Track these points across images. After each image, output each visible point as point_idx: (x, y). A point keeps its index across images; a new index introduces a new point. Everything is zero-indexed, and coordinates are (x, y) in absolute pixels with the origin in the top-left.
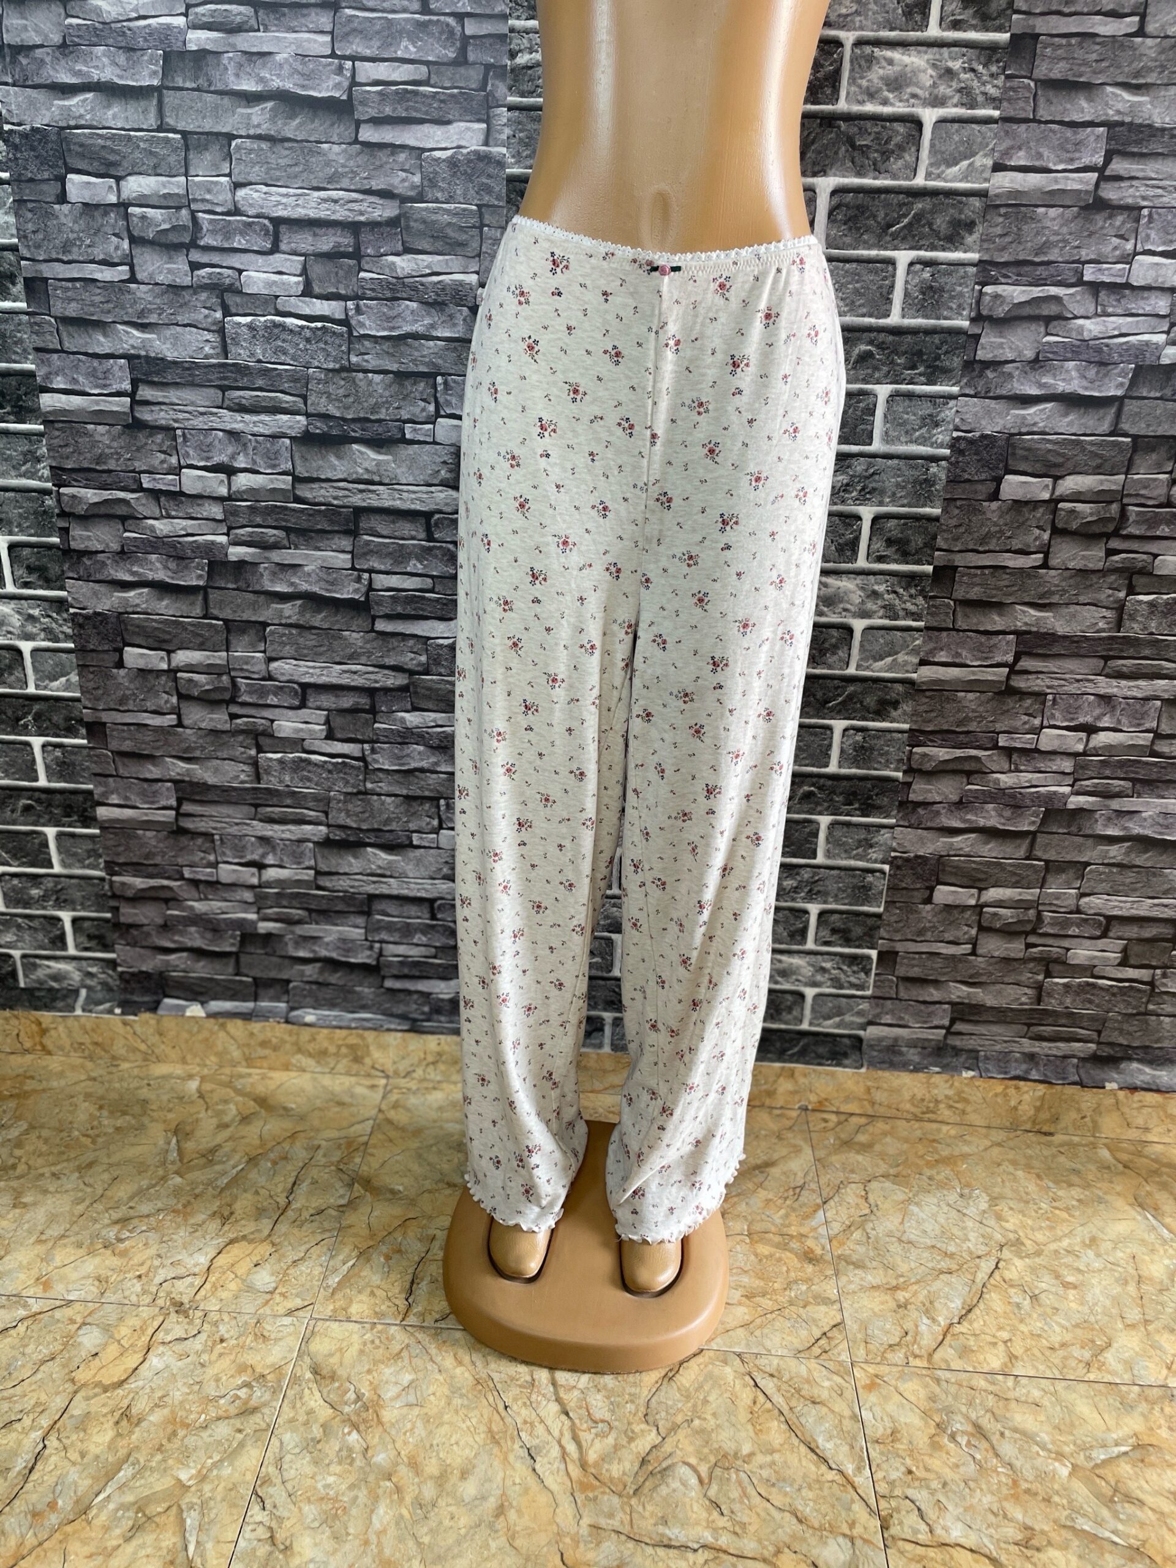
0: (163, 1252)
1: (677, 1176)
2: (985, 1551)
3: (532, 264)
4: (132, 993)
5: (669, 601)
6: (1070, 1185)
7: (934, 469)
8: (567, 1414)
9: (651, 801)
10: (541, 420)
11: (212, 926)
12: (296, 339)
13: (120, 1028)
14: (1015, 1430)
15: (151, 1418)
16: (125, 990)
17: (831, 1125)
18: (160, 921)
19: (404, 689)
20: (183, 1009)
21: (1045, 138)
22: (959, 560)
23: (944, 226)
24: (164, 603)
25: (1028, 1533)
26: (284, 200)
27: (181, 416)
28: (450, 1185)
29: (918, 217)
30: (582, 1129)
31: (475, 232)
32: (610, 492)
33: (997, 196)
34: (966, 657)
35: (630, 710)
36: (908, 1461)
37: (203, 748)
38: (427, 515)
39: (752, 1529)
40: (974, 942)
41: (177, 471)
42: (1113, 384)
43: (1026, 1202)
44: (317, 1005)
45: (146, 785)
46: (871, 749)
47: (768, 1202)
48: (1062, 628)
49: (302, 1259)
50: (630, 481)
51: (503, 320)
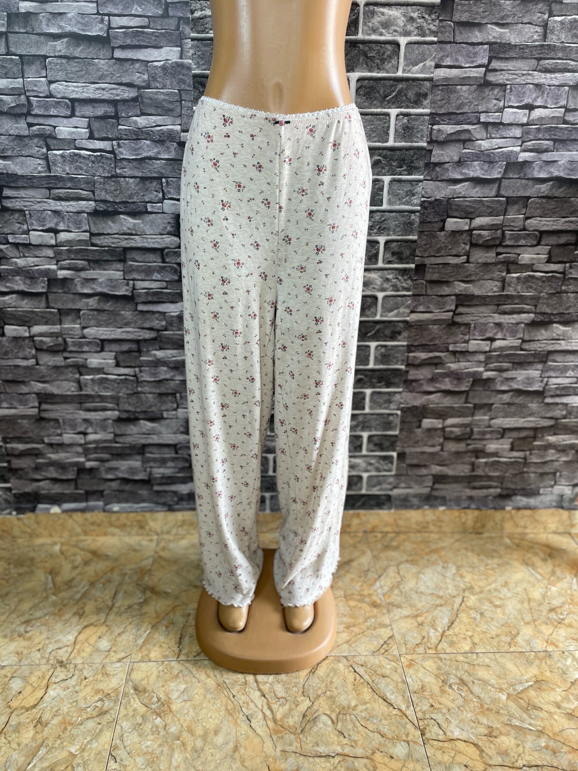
0: (50, 636)
1: (310, 572)
2: (471, 741)
3: (213, 121)
4: (21, 503)
5: (292, 290)
6: (493, 557)
7: (413, 217)
8: (264, 696)
9: (288, 390)
10: (222, 201)
11: (61, 466)
12: (87, 162)
13: (16, 522)
14: (479, 680)
15: (53, 722)
16: (17, 502)
17: (378, 539)
18: (33, 465)
19: (154, 339)
20: (48, 509)
21: (459, 51)
22: (427, 261)
23: (412, 96)
24: (25, 301)
25: (490, 730)
26: (76, 89)
27: (27, 204)
28: (196, 587)
29: (400, 92)
30: (260, 553)
31: (178, 104)
32: (260, 237)
33: (437, 80)
34: (432, 307)
35: (275, 346)
36: (431, 701)
37: (51, 376)
38: (162, 250)
39: (360, 743)
40: (442, 445)
41: (27, 232)
42: (496, 172)
43: (474, 568)
44: (119, 501)
45: (21, 397)
46: (389, 355)
47: (352, 580)
48: (477, 292)
49: (123, 632)
50: (270, 231)
51: (200, 150)
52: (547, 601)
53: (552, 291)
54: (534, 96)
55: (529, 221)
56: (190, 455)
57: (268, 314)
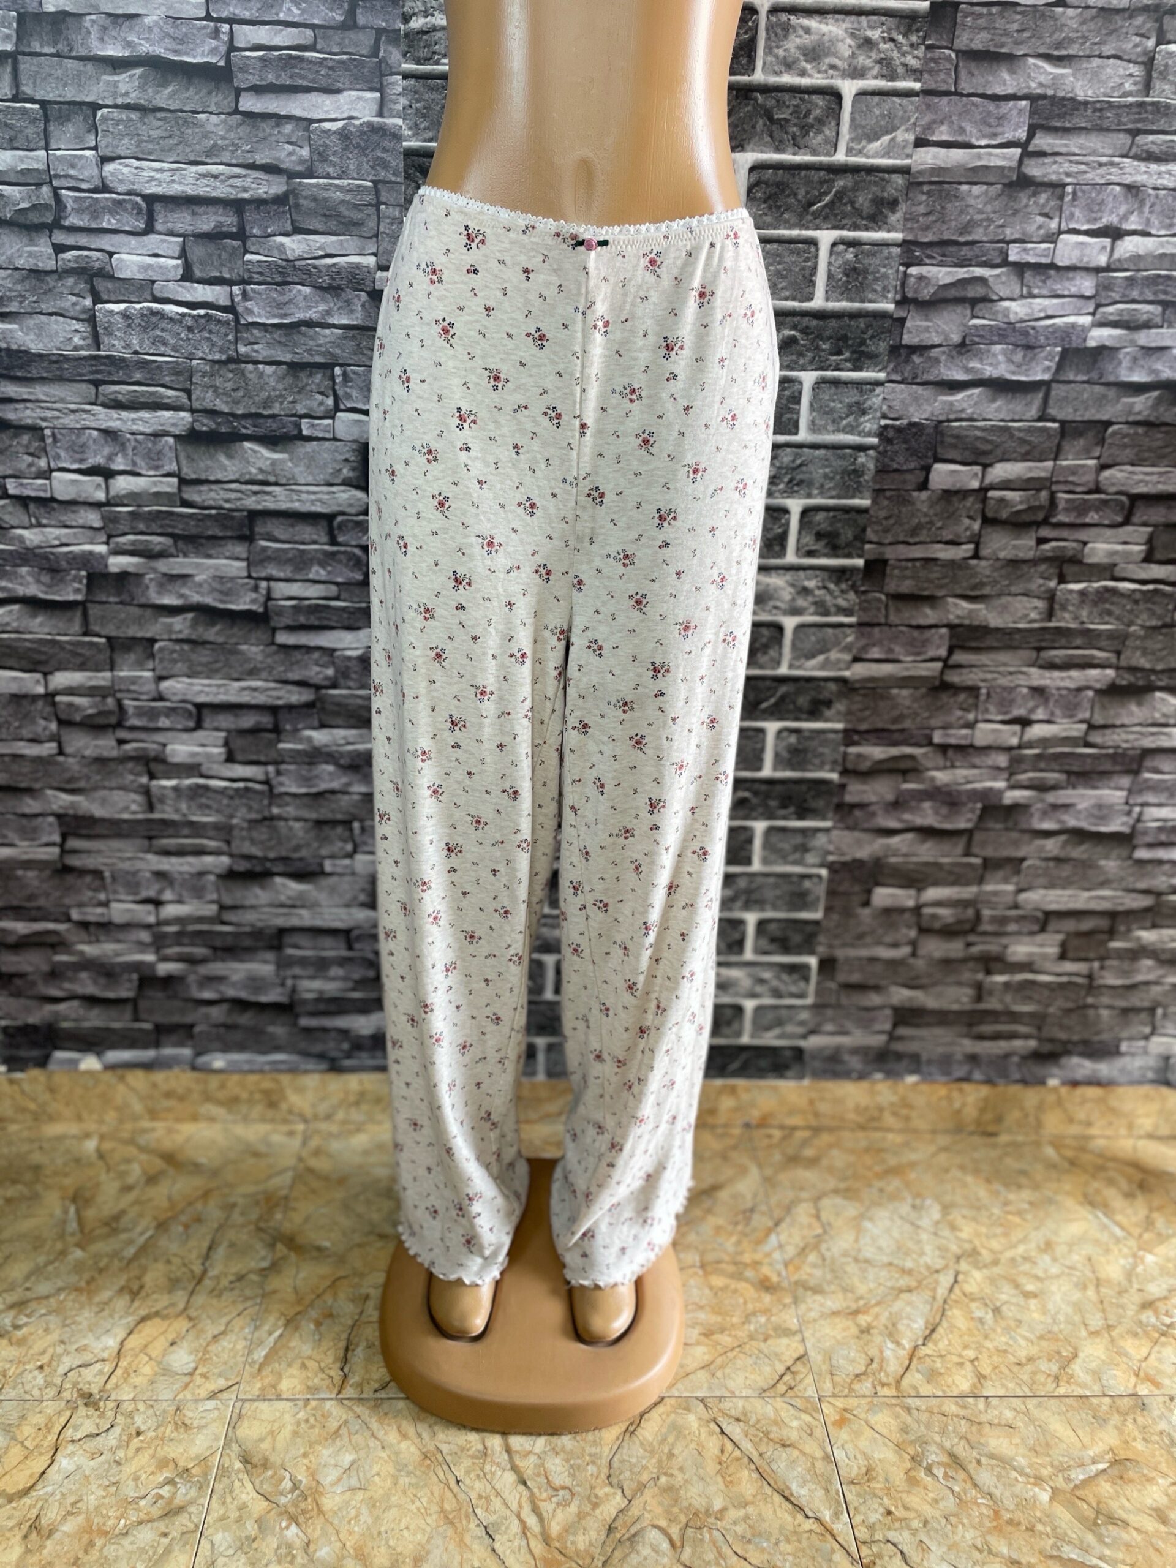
0: (65, 1337)
1: (628, 1213)
3: (444, 239)
4: (18, 1047)
5: (604, 603)
6: (1020, 1187)
7: (862, 458)
8: (525, 1483)
9: (591, 818)
10: (459, 409)
11: (107, 971)
12: (176, 328)
13: (6, 1088)
14: (992, 1456)
15: (64, 1528)
16: (10, 1046)
17: (775, 1141)
18: (45, 968)
19: (310, 705)
20: (75, 1063)
21: (967, 112)
22: (890, 553)
23: (867, 204)
24: (39, 620)
26: (158, 176)
27: (49, 414)
28: (382, 1236)
29: (840, 195)
30: (523, 1169)
31: (371, 210)
32: (537, 488)
33: (920, 172)
34: (899, 651)
35: (565, 722)
36: (886, 1501)
37: (88, 778)
38: (330, 518)
40: (914, 944)
41: (46, 474)
42: (1039, 369)
43: (978, 1209)
44: (226, 1048)
45: (24, 821)
46: (805, 751)
47: (718, 1229)
48: (995, 620)
49: (223, 1333)
50: (559, 475)
51: (413, 301)
52: (1136, 1286)
53: (1154, 622)
54: (1123, 209)
55: (1107, 473)
56: (377, 953)
57: (550, 654)
